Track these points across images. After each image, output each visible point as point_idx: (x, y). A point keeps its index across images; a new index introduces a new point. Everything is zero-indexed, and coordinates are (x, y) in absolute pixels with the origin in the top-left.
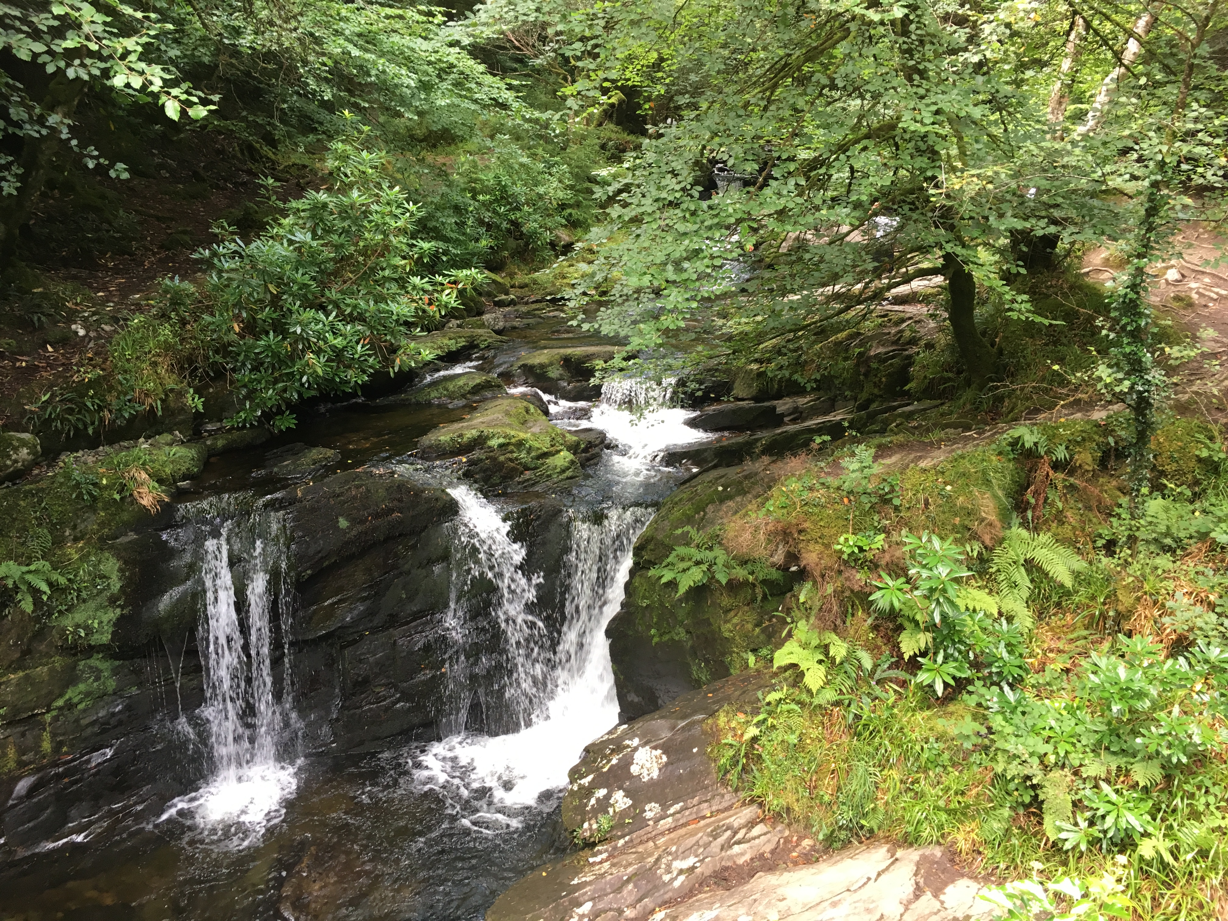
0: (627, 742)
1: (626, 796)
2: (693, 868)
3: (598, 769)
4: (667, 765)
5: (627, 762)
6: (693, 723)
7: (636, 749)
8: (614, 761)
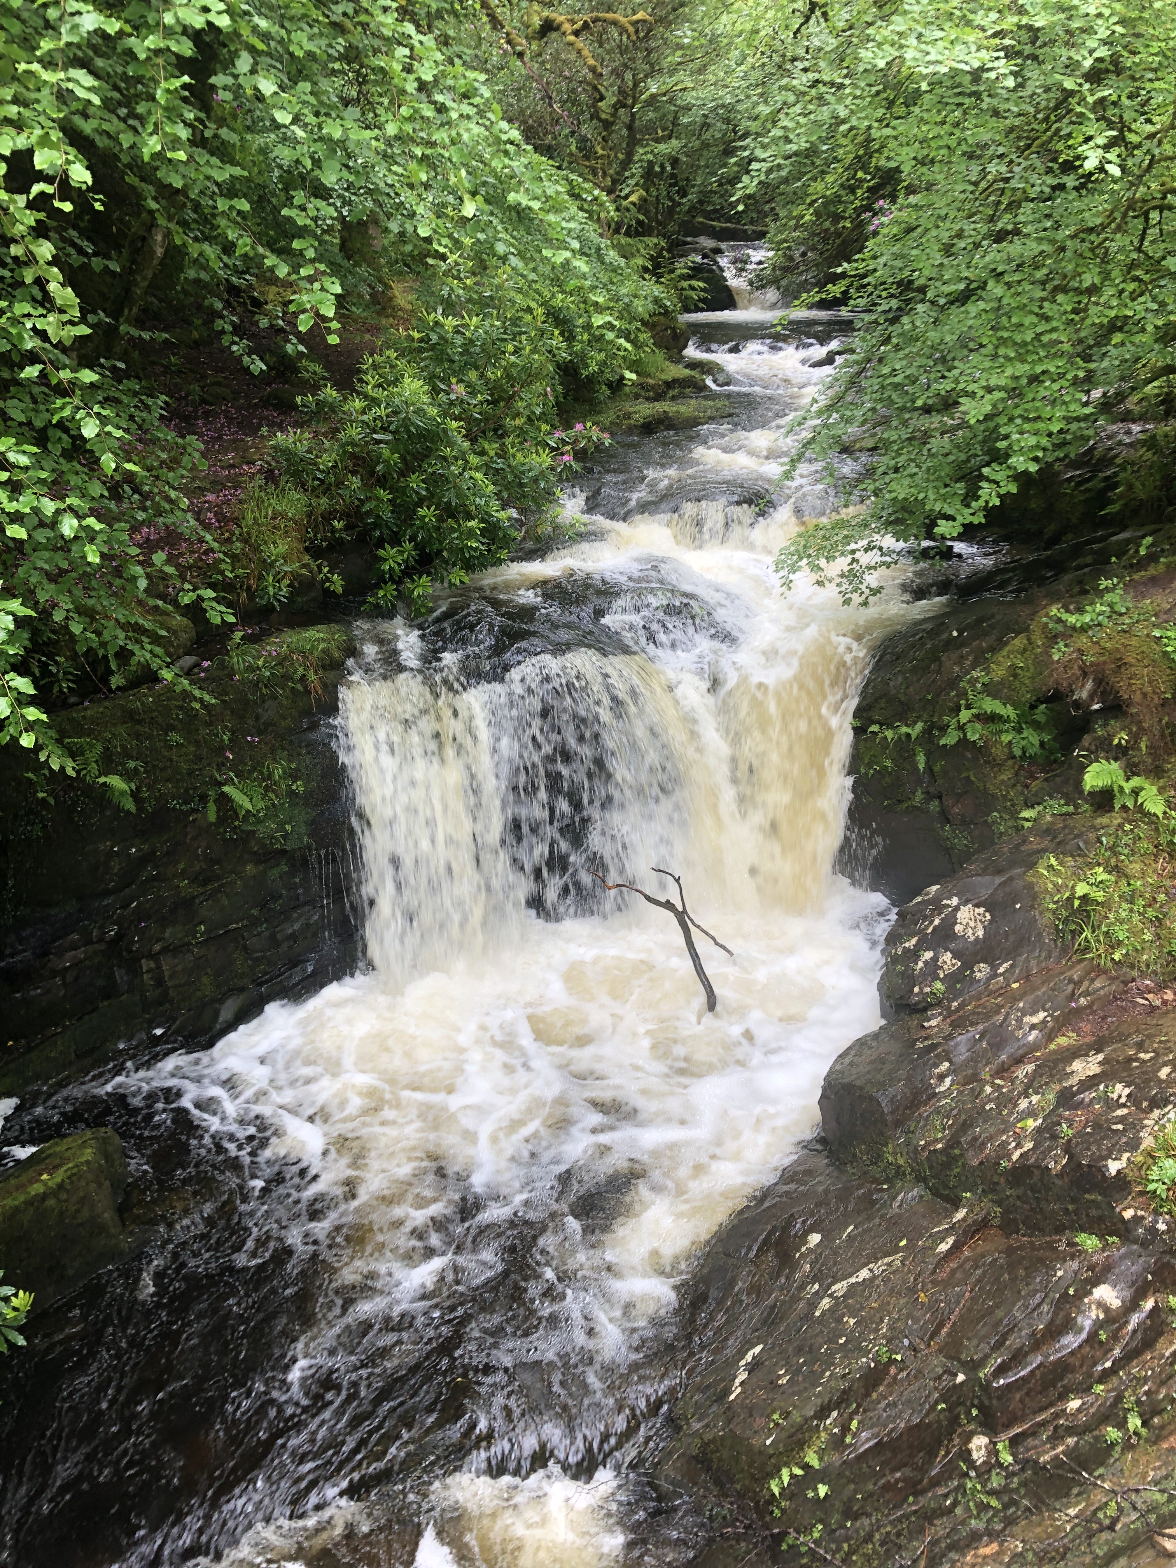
0: (945, 902)
1: (954, 957)
2: (1044, 1022)
3: (920, 932)
4: (991, 922)
5: (951, 921)
6: (1011, 879)
7: (957, 909)
8: (937, 922)
